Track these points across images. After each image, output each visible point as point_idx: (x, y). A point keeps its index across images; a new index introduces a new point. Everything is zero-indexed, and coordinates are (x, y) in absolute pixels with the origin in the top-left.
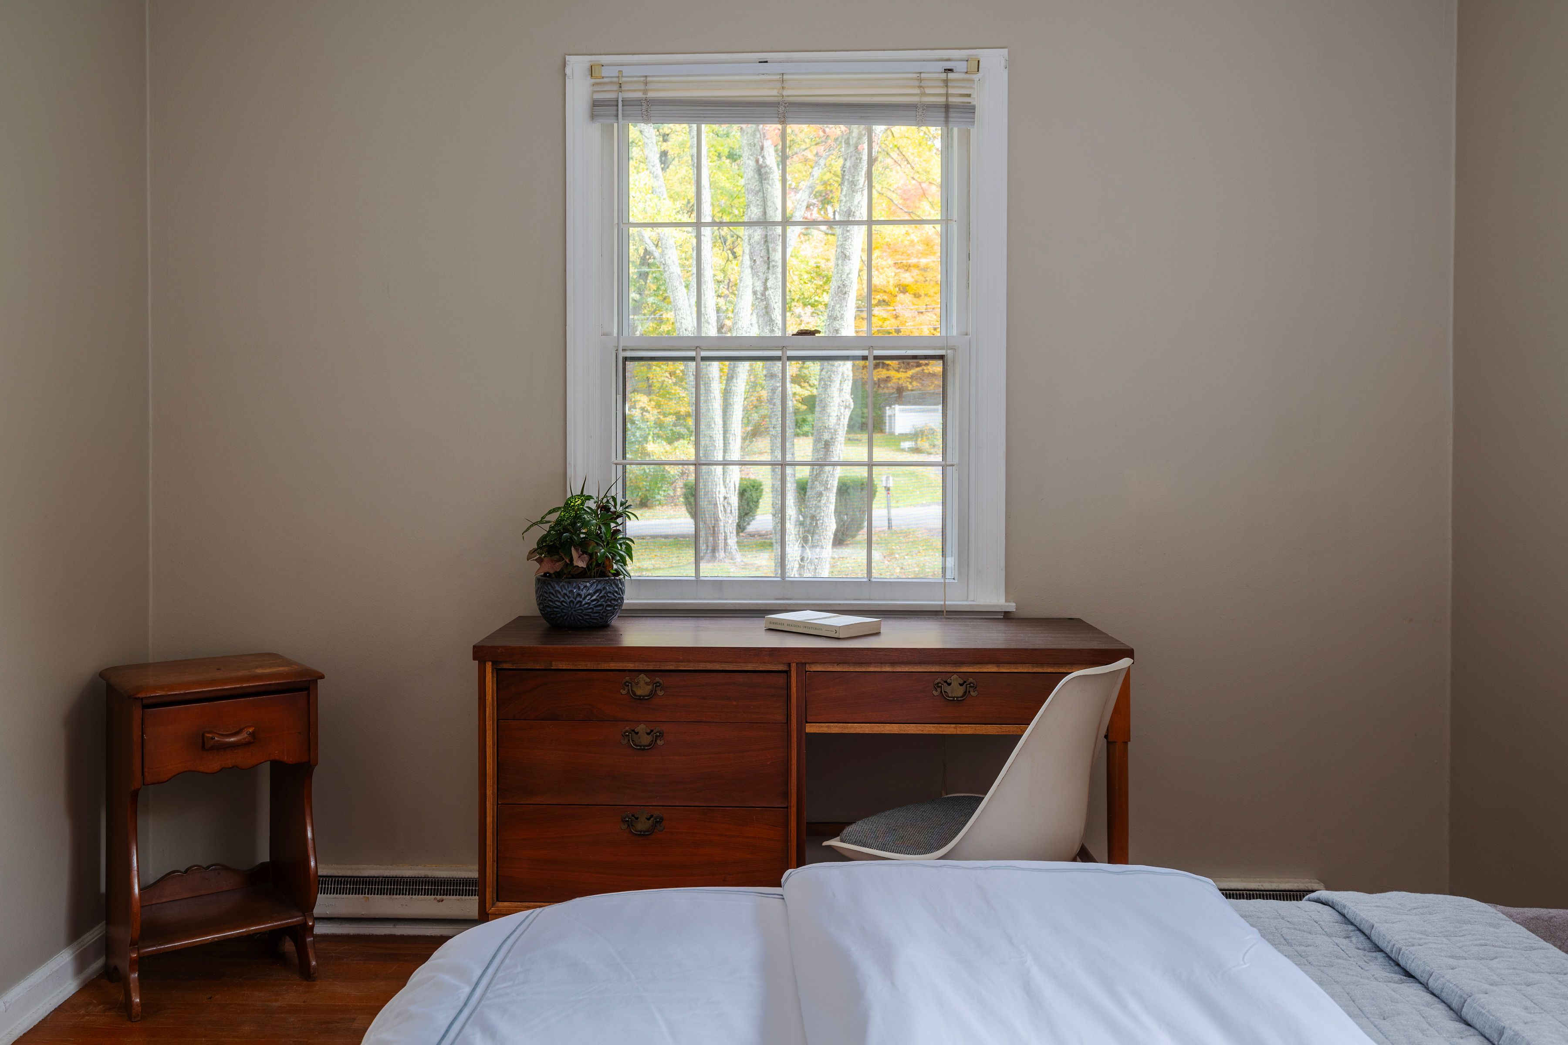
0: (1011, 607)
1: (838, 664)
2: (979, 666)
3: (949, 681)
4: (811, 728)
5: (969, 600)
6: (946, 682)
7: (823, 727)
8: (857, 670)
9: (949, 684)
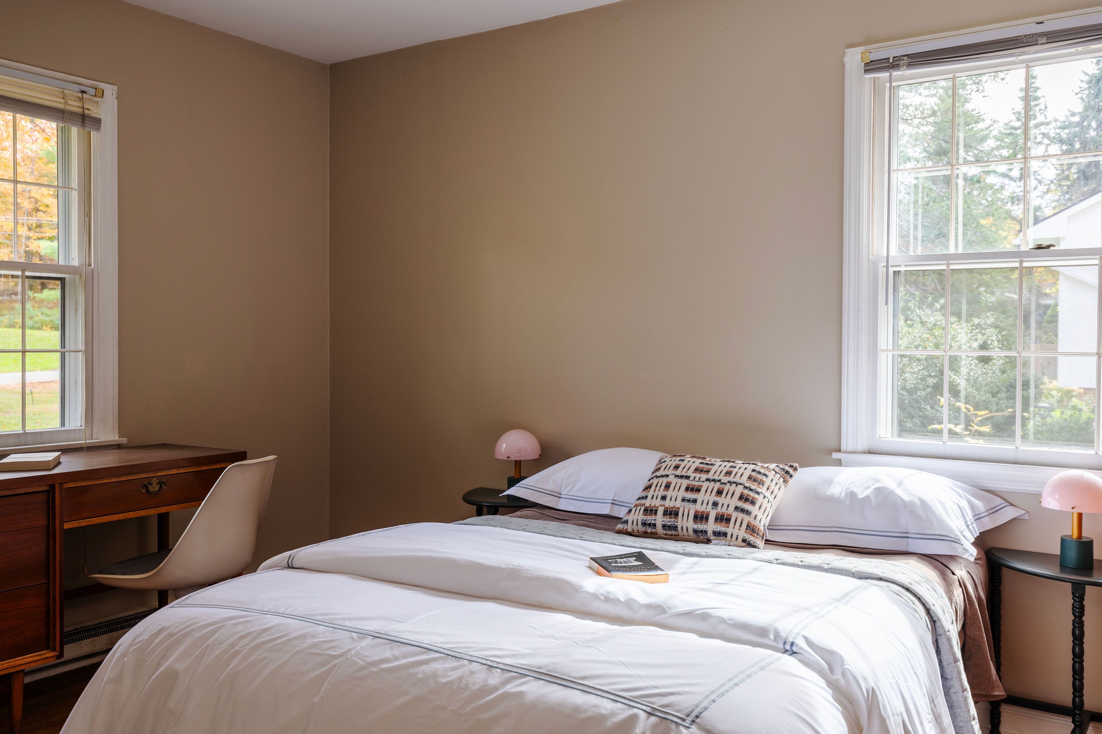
0: (124, 440)
1: (84, 480)
2: (167, 471)
3: (151, 482)
4: (66, 526)
5: (94, 438)
6: (149, 483)
7: (75, 523)
8: (96, 483)
9: (151, 484)
